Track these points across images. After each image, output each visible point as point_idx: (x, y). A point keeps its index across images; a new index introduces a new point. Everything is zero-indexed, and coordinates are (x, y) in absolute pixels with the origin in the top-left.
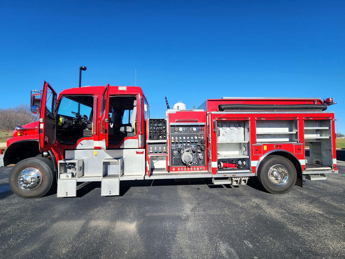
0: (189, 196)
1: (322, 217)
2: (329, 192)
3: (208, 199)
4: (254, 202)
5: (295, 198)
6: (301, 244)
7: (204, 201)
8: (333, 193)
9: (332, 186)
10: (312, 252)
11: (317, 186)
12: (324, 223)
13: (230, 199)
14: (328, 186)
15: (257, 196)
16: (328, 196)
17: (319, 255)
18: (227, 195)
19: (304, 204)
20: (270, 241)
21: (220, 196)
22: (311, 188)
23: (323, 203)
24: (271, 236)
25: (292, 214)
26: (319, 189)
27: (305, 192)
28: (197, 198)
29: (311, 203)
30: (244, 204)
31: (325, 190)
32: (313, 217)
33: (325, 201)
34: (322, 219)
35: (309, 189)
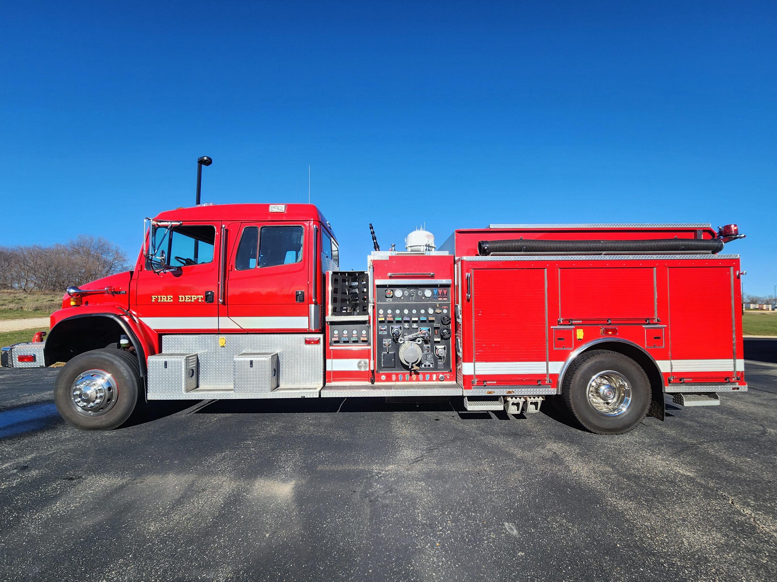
0: (414, 433)
1: (689, 484)
2: (726, 433)
3: (453, 441)
4: (550, 450)
5: (644, 443)
6: (624, 533)
7: (442, 445)
8: (736, 435)
9: (738, 421)
10: (641, 549)
11: (705, 420)
12: (689, 495)
13: (501, 442)
14: (731, 420)
15: (559, 438)
16: (721, 440)
17: (654, 555)
18: (496, 435)
19: (659, 457)
20: (561, 525)
21: (481, 435)
22: (688, 423)
23: (705, 456)
24: (565, 517)
25: (624, 476)
26: (705, 425)
27: (671, 433)
28: (428, 439)
29: (675, 454)
30: (527, 454)
31: (718, 428)
32: (671, 482)
33: (711, 451)
34: (687, 487)
35: (683, 425)
